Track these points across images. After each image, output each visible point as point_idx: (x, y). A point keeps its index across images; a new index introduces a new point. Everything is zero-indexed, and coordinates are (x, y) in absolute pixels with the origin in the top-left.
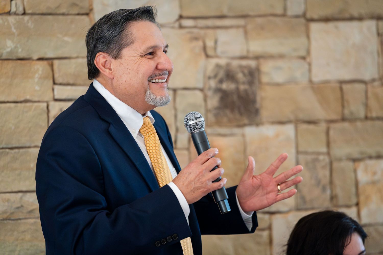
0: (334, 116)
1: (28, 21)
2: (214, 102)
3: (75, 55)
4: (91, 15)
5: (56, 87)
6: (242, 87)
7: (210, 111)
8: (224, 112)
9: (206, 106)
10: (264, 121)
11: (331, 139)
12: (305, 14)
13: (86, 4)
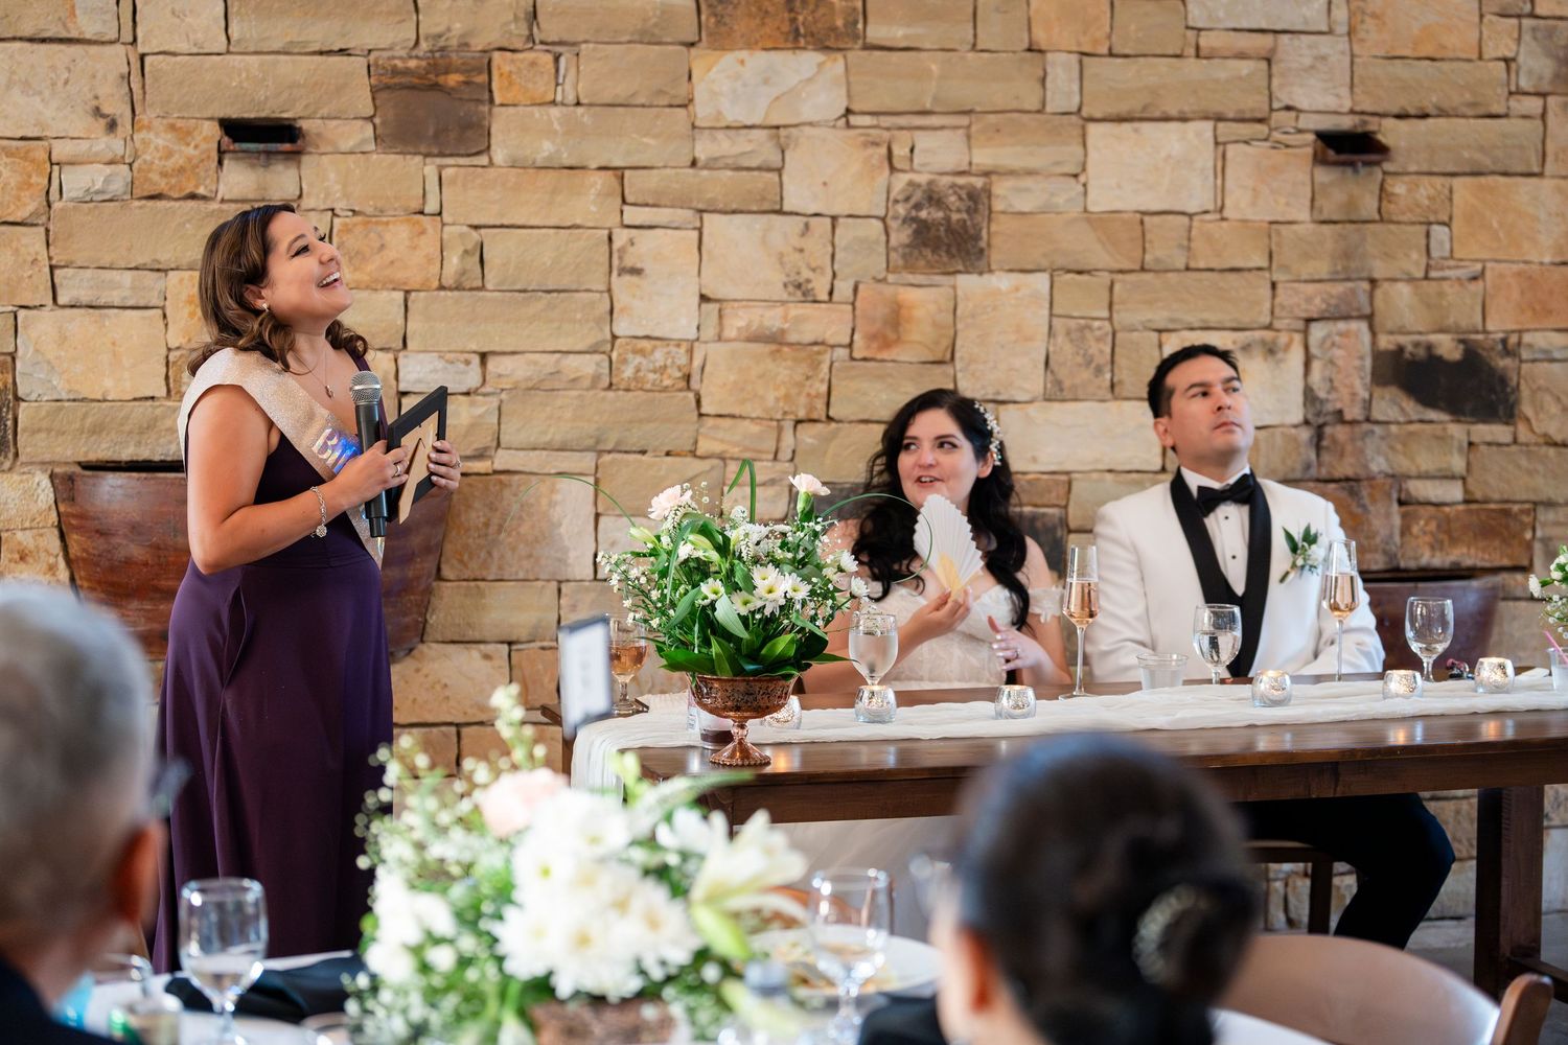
0: (1126, 265)
1: (582, 116)
2: (902, 236)
3: (661, 164)
4: (690, 108)
5: (626, 208)
6: (955, 217)
7: (895, 249)
8: (920, 252)
9: (888, 241)
10: (993, 267)
11: (1116, 298)
12: (1080, 110)
13: (682, 91)
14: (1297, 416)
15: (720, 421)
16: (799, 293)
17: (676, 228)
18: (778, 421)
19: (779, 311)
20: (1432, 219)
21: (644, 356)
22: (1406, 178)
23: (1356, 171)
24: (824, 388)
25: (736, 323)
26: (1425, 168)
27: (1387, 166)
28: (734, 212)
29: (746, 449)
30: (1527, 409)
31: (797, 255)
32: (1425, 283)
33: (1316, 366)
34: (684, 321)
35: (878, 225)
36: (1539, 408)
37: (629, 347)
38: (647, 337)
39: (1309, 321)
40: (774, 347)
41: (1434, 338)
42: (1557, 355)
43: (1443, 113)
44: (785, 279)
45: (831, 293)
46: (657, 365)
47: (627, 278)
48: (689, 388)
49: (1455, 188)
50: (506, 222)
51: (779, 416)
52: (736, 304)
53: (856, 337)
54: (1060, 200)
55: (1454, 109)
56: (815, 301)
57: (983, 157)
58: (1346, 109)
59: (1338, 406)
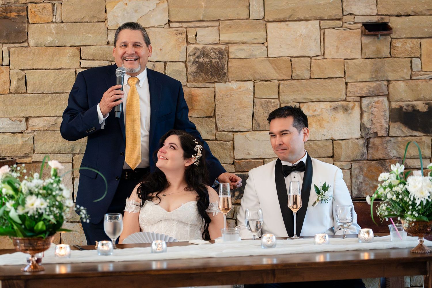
0: (285, 78)
1: (63, 26)
2: (192, 69)
3: (95, 44)
4: (106, 22)
5: (82, 61)
6: (214, 61)
7: (190, 74)
8: (200, 75)
9: (187, 71)
10: (230, 80)
11: (281, 91)
12: (264, 17)
13: (103, 16)
14: (358, 135)
20: (413, 56)
22: (401, 40)
23: (378, 38)
26: (409, 36)
27: (392, 36)
32: (411, 81)
33: (365, 115)
35: (183, 65)
39: (361, 97)
41: (415, 103)
43: (416, 14)
49: (422, 43)
50: (34, 68)
54: (257, 53)
55: (421, 12)
57: (225, 37)
58: (375, 14)
59: (375, 131)
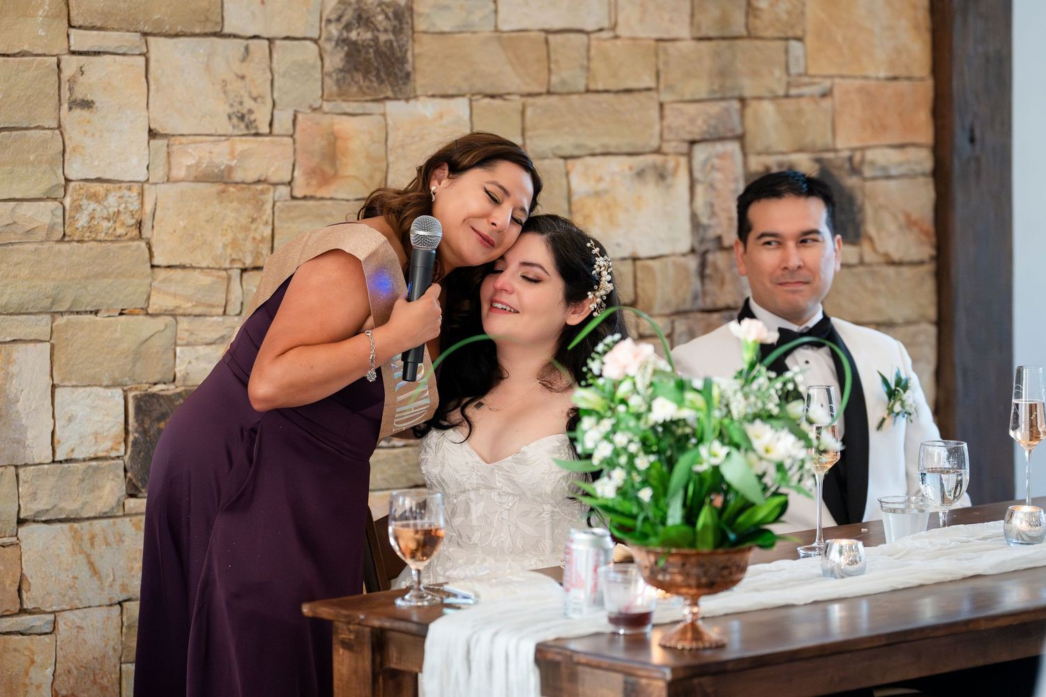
0: (535, 88)
2: (335, 60)
5: (73, 31)
6: (383, 37)
7: (329, 75)
8: (352, 78)
9: (323, 66)
10: (418, 93)
14: (685, 244)
15: (171, 272)
16: (242, 126)
17: (124, 54)
18: (226, 270)
19: (224, 146)
20: (790, 34)
21: (98, 202)
24: (268, 232)
25: (185, 161)
28: (177, 35)
29: (198, 304)
30: (870, 229)
31: (240, 83)
32: (786, 101)
33: (699, 189)
34: (135, 161)
35: (313, 47)
36: (880, 228)
37: (82, 192)
38: (99, 180)
39: (693, 143)
40: (220, 187)
41: (793, 157)
42: (893, 172)
44: (229, 110)
45: (271, 124)
46: (111, 210)
47: (78, 112)
48: (140, 237)
49: (807, 2)
51: (227, 265)
52: (184, 140)
53: (296, 174)
54: (475, 18)
56: (257, 135)
59: (718, 231)
